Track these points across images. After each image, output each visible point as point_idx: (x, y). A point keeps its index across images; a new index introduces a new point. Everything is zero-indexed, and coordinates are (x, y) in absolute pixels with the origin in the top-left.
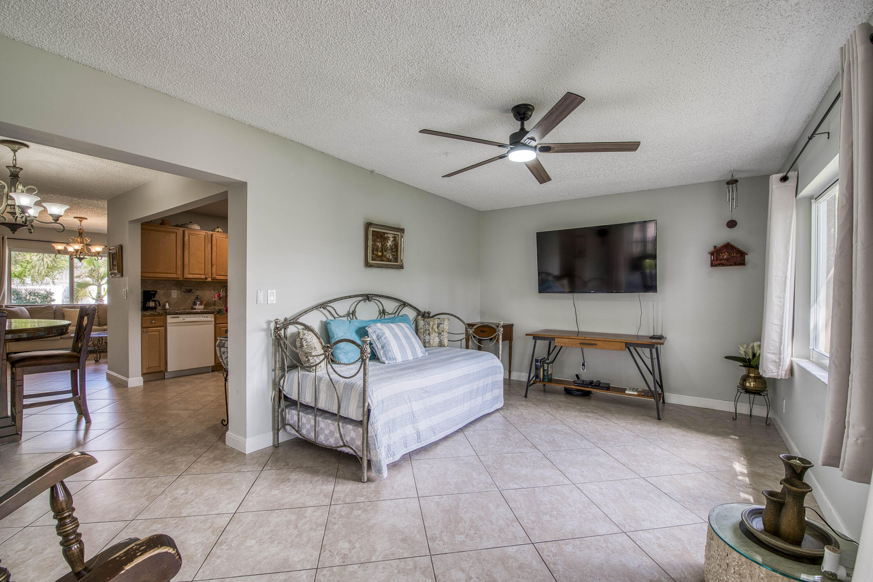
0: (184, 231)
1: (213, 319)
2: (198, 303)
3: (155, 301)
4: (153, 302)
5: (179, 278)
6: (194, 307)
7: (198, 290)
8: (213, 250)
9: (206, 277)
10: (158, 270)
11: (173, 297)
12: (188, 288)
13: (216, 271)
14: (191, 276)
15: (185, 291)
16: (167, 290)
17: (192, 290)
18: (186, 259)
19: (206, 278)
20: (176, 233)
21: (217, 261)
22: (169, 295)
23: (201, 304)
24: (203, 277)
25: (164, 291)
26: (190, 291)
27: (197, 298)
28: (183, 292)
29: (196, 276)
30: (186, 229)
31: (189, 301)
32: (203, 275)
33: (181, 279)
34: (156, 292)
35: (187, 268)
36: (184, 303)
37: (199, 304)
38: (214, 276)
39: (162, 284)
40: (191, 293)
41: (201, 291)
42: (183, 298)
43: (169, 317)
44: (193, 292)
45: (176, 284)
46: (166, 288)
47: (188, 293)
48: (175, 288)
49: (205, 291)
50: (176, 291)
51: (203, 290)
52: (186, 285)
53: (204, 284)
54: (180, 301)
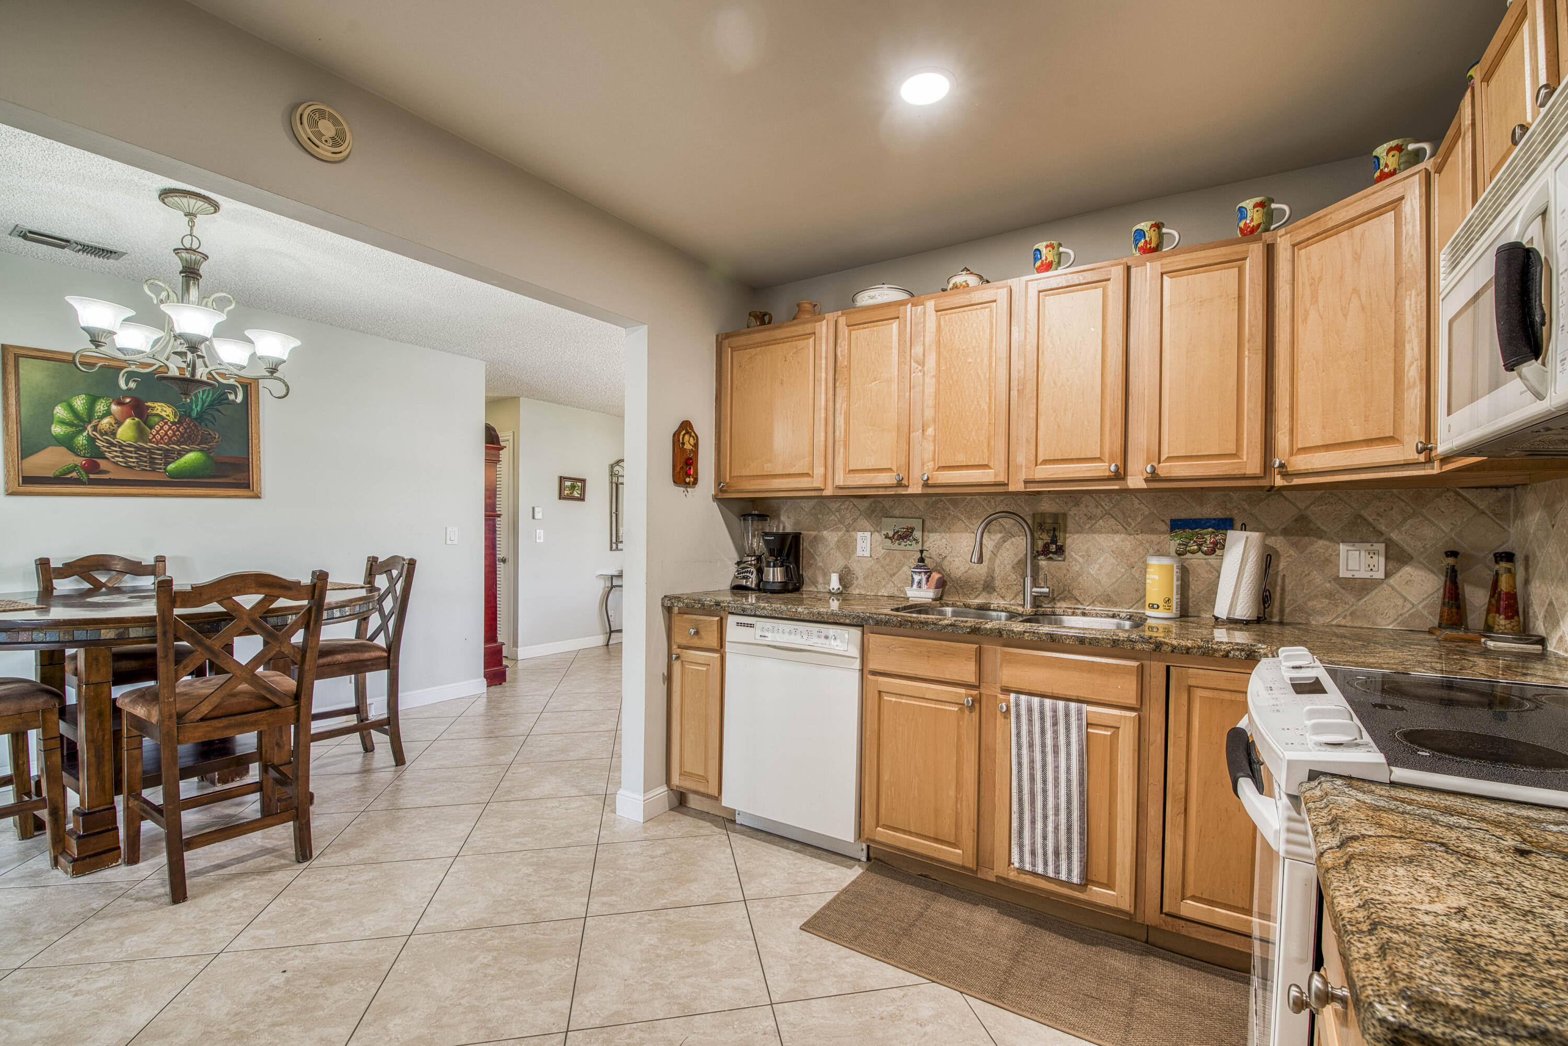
1: (855, 651)
7: (933, 531)
9: (900, 480)
11: (859, 553)
12: (903, 524)
13: (936, 452)
14: (853, 480)
15: (891, 534)
16: (847, 531)
17: (913, 529)
18: (841, 424)
19: (902, 484)
20: (814, 334)
22: (847, 547)
23: (928, 584)
24: (890, 478)
25: (840, 534)
26: (904, 535)
27: (922, 560)
28: (887, 537)
30: (845, 312)
36: (891, 576)
38: (928, 470)
39: (837, 514)
40: (909, 542)
41: (944, 534)
42: (888, 559)
43: (731, 620)
44: (915, 540)
45: (873, 511)
46: (845, 524)
47: (903, 544)
48: (864, 523)
49: (957, 535)
50: (868, 534)
51: (949, 530)
52: (897, 513)
53: (952, 508)
54: (881, 569)
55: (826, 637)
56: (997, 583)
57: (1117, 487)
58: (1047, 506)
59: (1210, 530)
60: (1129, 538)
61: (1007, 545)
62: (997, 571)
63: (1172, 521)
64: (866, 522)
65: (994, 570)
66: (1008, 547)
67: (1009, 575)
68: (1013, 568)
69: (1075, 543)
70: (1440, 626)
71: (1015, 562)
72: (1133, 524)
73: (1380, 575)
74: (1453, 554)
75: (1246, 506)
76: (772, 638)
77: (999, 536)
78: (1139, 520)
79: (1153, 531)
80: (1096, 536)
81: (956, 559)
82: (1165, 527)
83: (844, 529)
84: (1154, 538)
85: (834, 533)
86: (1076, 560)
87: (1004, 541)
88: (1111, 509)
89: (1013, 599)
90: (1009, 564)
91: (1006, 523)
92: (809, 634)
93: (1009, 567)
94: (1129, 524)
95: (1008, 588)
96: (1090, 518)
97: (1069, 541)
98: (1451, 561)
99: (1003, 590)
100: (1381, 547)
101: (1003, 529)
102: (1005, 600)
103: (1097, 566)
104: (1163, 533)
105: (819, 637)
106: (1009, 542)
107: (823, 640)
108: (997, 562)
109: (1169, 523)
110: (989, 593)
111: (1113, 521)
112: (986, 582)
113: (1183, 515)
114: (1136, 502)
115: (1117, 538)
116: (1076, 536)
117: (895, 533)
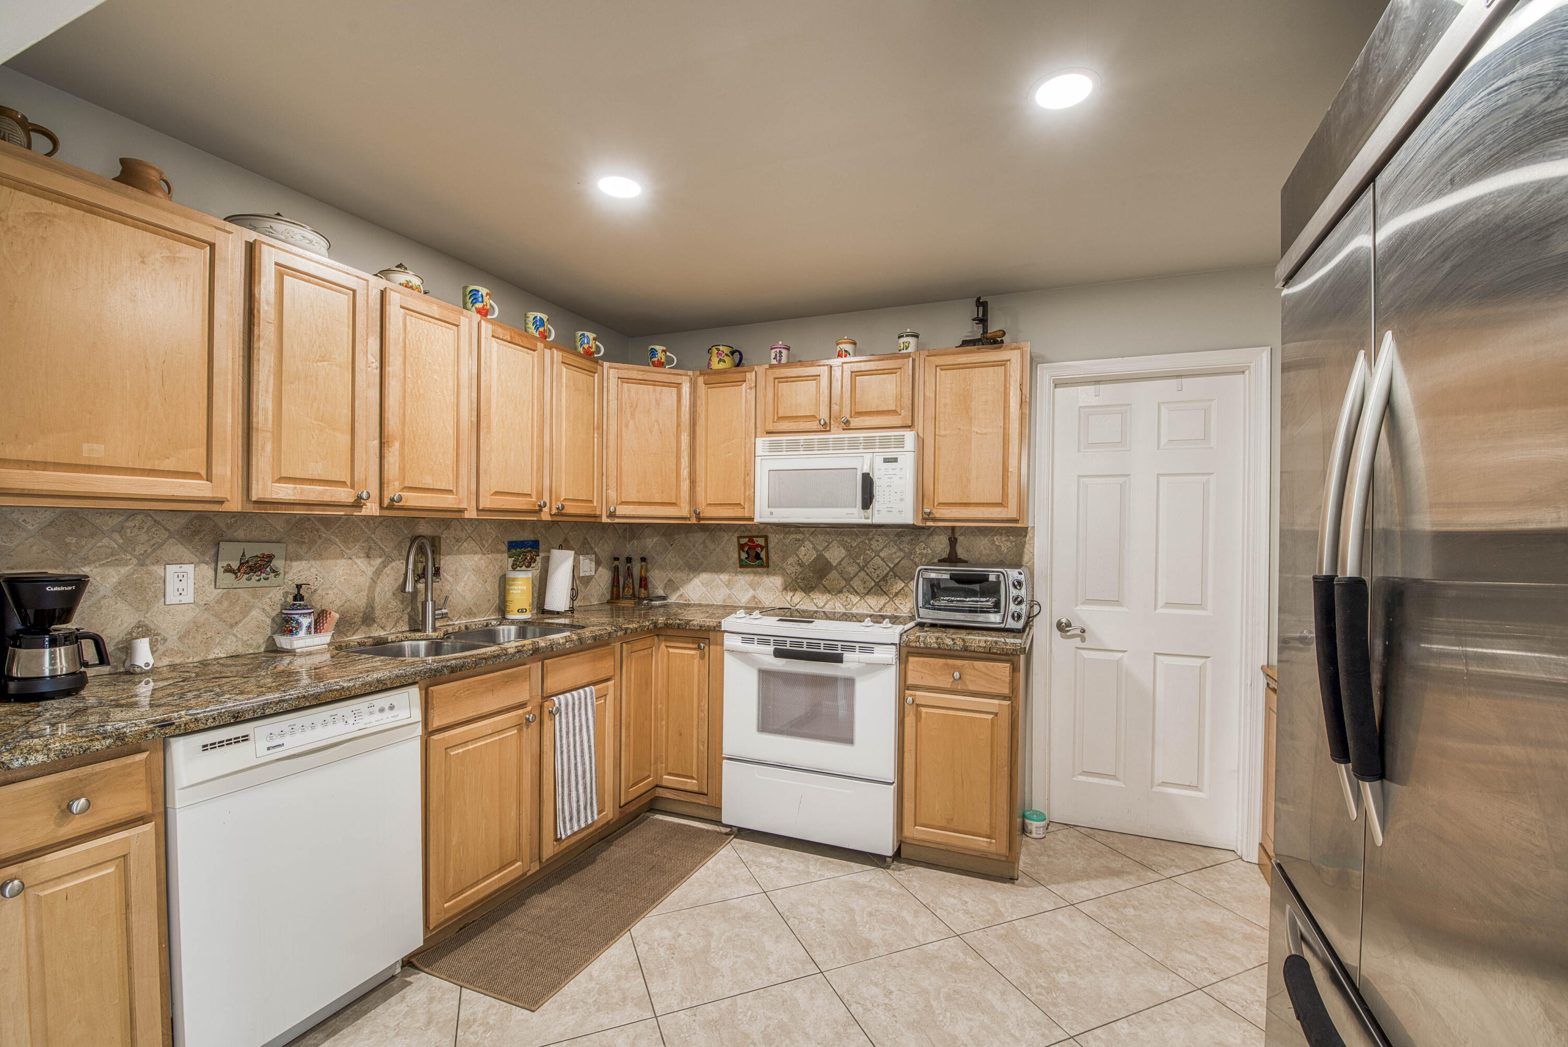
0: (251, 250)
1: (418, 714)
2: (305, 621)
3: (74, 638)
4: (61, 651)
5: (221, 502)
6: (283, 641)
7: (298, 558)
8: (389, 369)
9: (360, 498)
10: (93, 451)
11: (172, 598)
12: (254, 550)
13: (402, 469)
14: (285, 492)
15: (235, 565)
16: (142, 564)
17: (271, 557)
18: (264, 401)
19: (358, 503)
20: (212, 246)
21: (404, 423)
23: (317, 627)
24: (344, 495)
25: (124, 570)
26: (260, 566)
27: (298, 597)
28: (229, 570)
29: (313, 493)
30: (263, 238)
31: (255, 613)
32: (343, 484)
33: (235, 505)
34: (80, 582)
35: (269, 447)
36: (232, 626)
37: (309, 627)
38: (392, 491)
39: (116, 536)
40: (263, 575)
41: (313, 562)
42: (226, 604)
43: (181, 748)
44: (274, 571)
45: (196, 532)
46: (137, 553)
47: (255, 578)
48: (182, 550)
49: (330, 562)
50: (189, 568)
51: (319, 556)
52: (240, 534)
53: (323, 529)
54: (212, 619)
55: (382, 710)
56: (378, 613)
57: (535, 519)
58: (424, 529)
59: (529, 549)
60: (485, 557)
61: (388, 570)
62: (377, 599)
63: (509, 542)
64: (180, 546)
65: (373, 599)
66: (388, 572)
67: (390, 602)
68: (394, 594)
69: (448, 563)
70: (612, 599)
71: (395, 588)
72: (486, 545)
73: (593, 573)
74: (616, 559)
75: (544, 532)
76: (295, 742)
77: (379, 560)
78: (490, 541)
79: (498, 551)
80: (462, 557)
81: (330, 592)
82: (504, 548)
83: (135, 561)
84: (499, 556)
85: (111, 571)
86: (446, 579)
87: (385, 567)
88: (472, 533)
89: (393, 628)
90: (389, 590)
91: (386, 547)
92: (355, 714)
93: (389, 595)
94: (484, 546)
95: (388, 616)
96: (457, 541)
97: (442, 562)
98: (616, 563)
99: (383, 620)
100: (593, 556)
101: (383, 553)
102: (385, 630)
103: (463, 584)
104: (503, 552)
105: (371, 713)
106: (389, 567)
107: (378, 716)
108: (378, 589)
109: (506, 543)
110: (369, 625)
111: (473, 544)
112: (365, 613)
113: (514, 538)
114: (488, 527)
115: (476, 557)
116: (448, 558)
117: (242, 564)
